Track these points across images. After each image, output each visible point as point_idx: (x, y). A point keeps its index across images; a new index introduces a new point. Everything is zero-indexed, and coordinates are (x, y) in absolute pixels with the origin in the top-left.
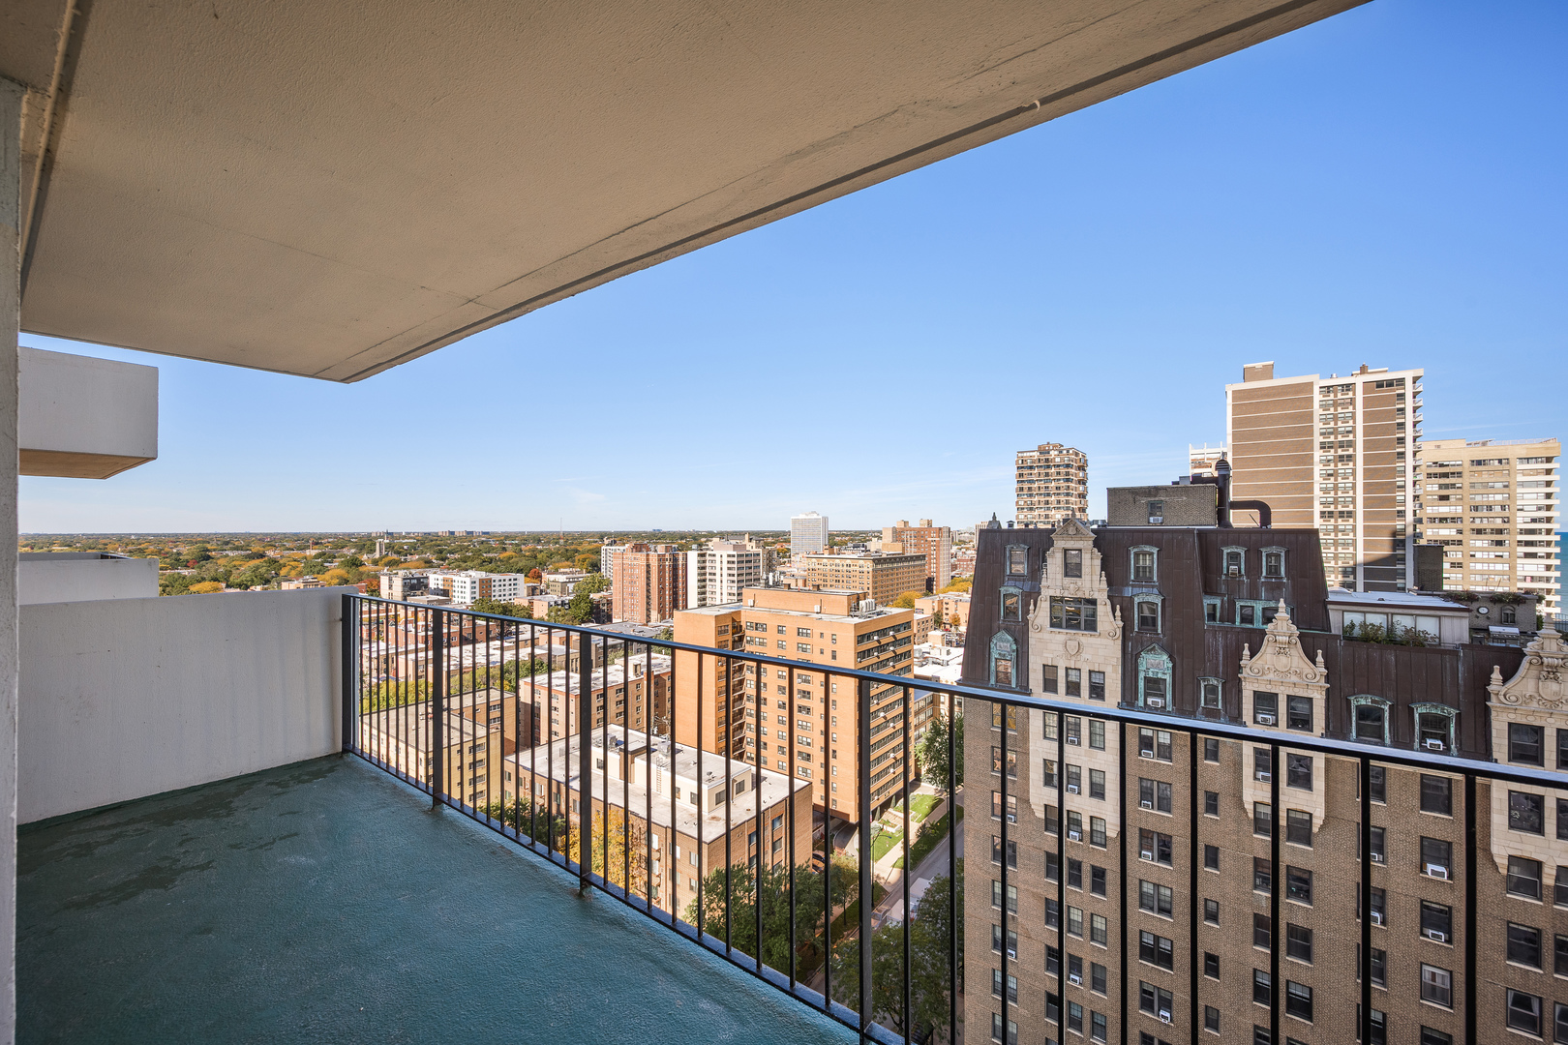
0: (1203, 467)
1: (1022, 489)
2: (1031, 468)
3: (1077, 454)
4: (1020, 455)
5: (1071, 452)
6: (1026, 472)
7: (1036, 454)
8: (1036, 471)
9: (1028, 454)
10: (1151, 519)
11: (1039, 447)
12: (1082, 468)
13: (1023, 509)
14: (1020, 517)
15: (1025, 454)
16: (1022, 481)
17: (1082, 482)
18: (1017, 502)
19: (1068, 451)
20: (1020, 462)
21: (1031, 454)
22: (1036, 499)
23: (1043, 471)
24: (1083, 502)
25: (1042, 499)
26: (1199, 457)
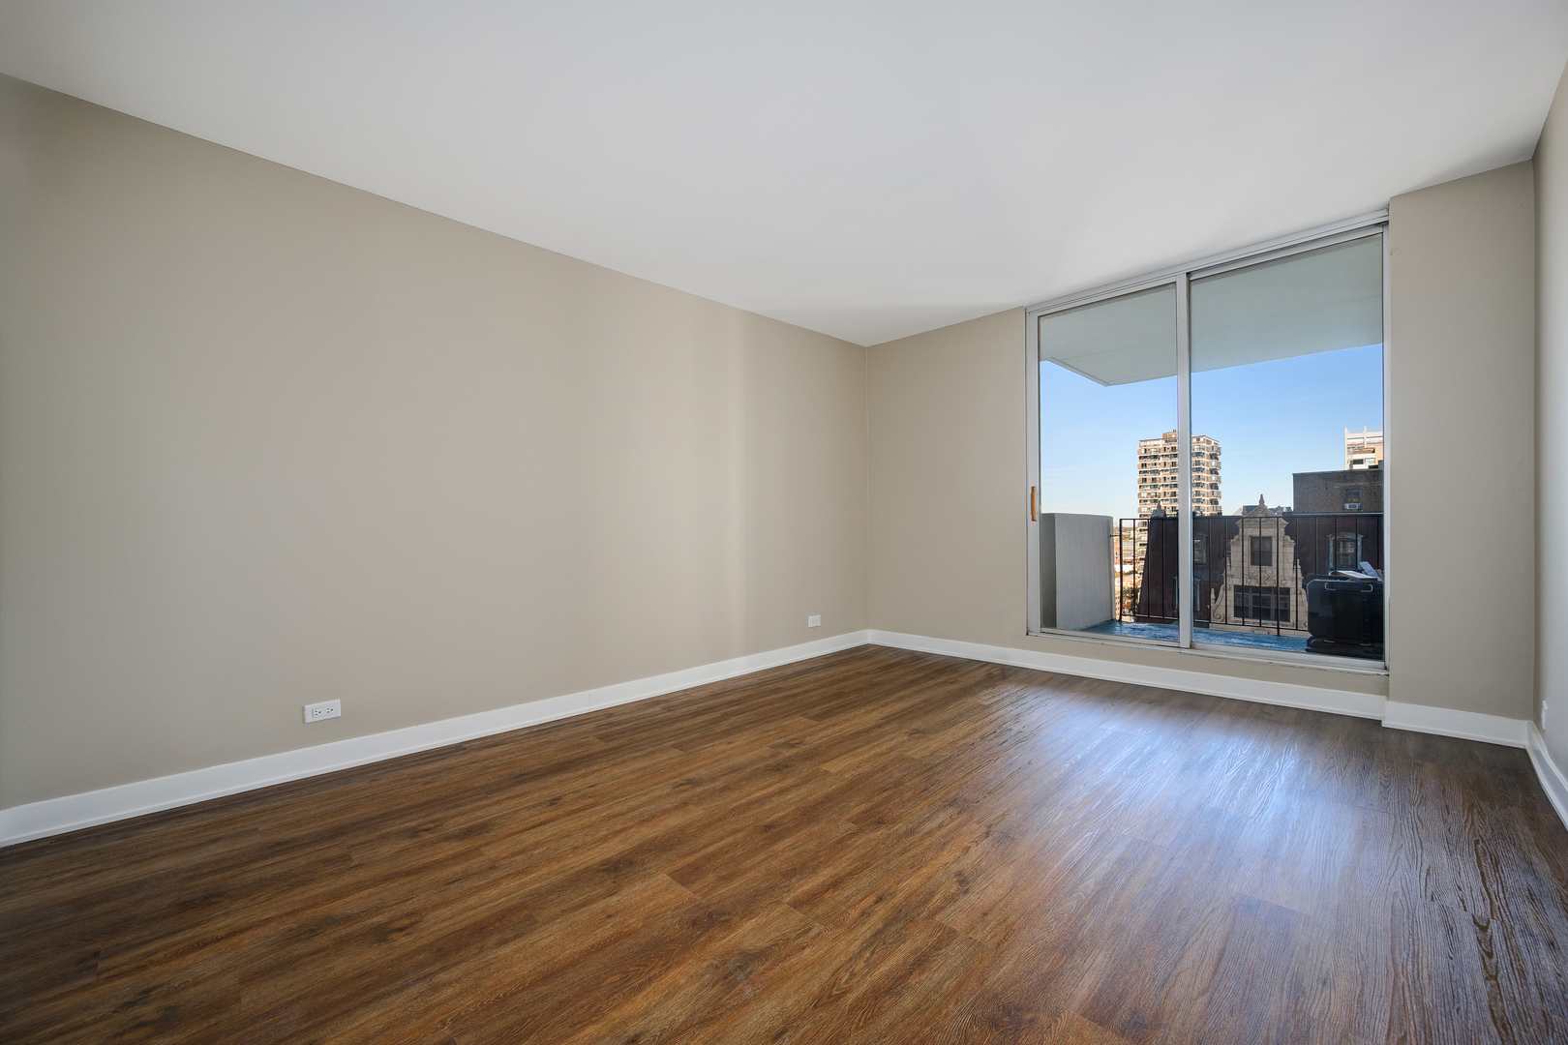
0: (1365, 452)
1: (1145, 480)
2: (1155, 457)
3: (1209, 442)
4: (1143, 444)
5: (1202, 440)
6: (1149, 462)
7: (1161, 444)
8: (1161, 460)
9: (1152, 443)
10: (1347, 506)
11: (1164, 435)
12: (1214, 457)
13: (1146, 501)
14: (1143, 510)
15: (1148, 443)
16: (1145, 472)
17: (1214, 471)
18: (1139, 495)
19: (1198, 440)
20: (1143, 451)
21: (1155, 442)
22: (1162, 490)
23: (1169, 461)
24: (1215, 494)
25: (1169, 490)
26: (1358, 441)
